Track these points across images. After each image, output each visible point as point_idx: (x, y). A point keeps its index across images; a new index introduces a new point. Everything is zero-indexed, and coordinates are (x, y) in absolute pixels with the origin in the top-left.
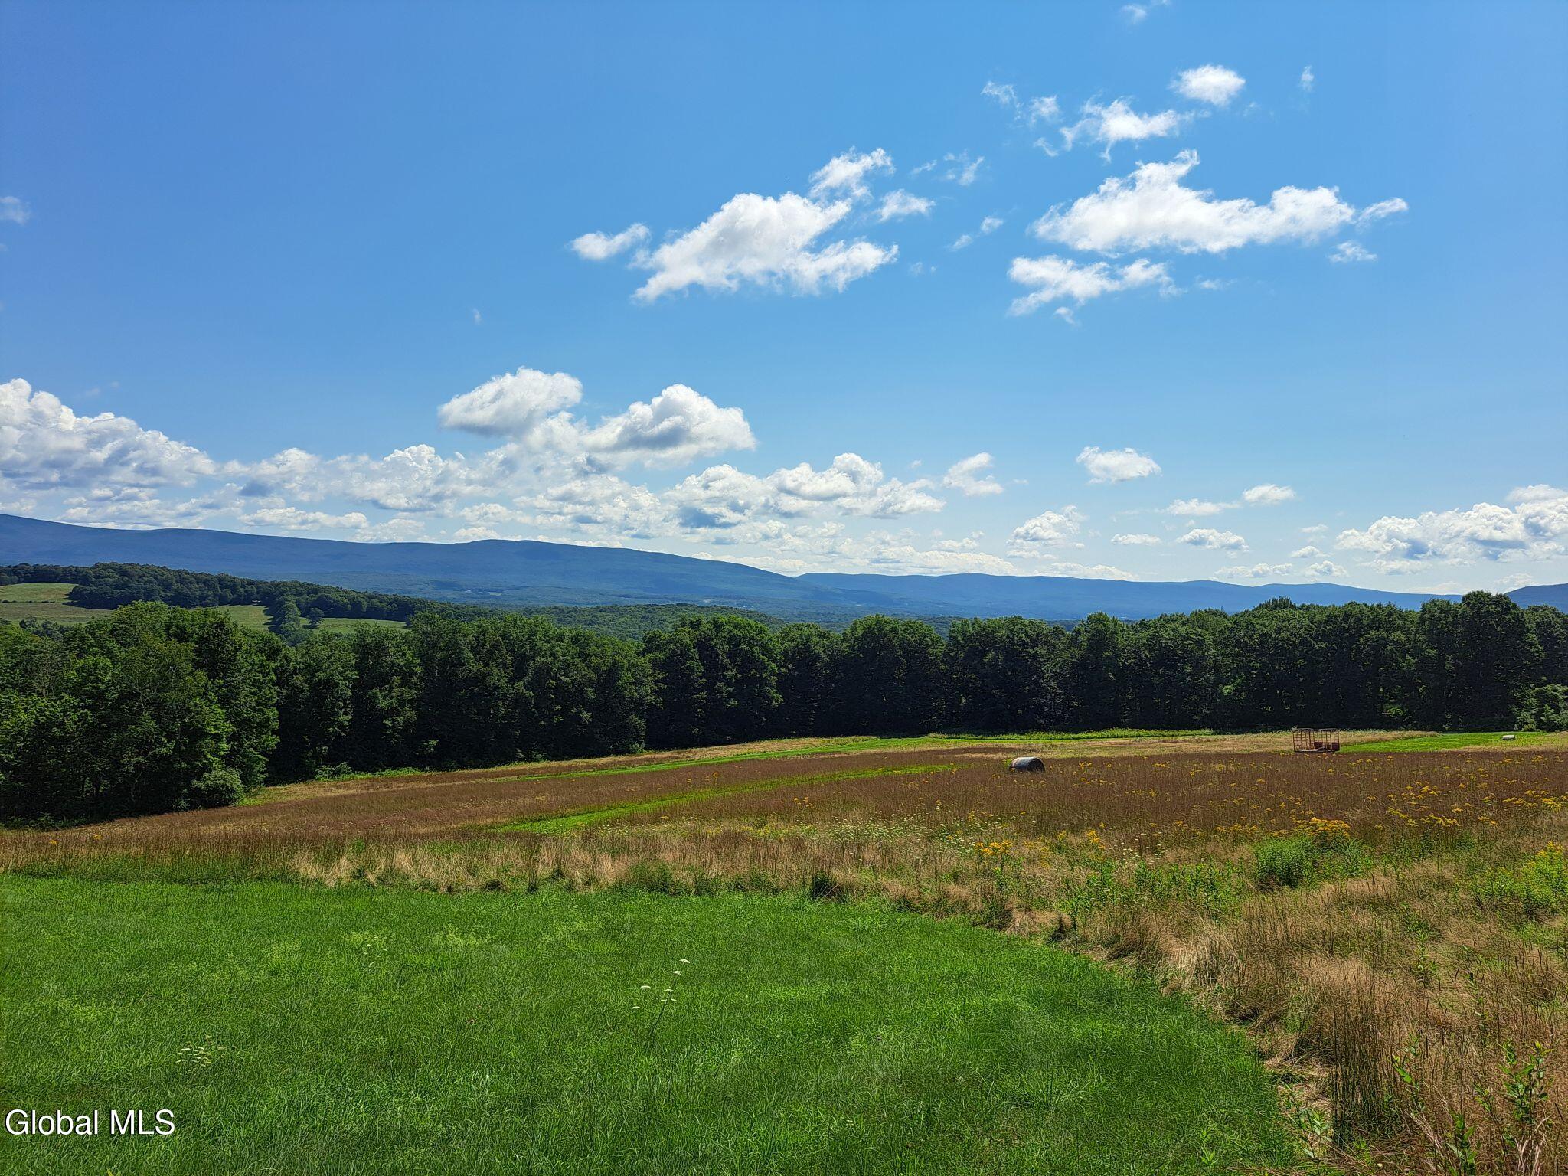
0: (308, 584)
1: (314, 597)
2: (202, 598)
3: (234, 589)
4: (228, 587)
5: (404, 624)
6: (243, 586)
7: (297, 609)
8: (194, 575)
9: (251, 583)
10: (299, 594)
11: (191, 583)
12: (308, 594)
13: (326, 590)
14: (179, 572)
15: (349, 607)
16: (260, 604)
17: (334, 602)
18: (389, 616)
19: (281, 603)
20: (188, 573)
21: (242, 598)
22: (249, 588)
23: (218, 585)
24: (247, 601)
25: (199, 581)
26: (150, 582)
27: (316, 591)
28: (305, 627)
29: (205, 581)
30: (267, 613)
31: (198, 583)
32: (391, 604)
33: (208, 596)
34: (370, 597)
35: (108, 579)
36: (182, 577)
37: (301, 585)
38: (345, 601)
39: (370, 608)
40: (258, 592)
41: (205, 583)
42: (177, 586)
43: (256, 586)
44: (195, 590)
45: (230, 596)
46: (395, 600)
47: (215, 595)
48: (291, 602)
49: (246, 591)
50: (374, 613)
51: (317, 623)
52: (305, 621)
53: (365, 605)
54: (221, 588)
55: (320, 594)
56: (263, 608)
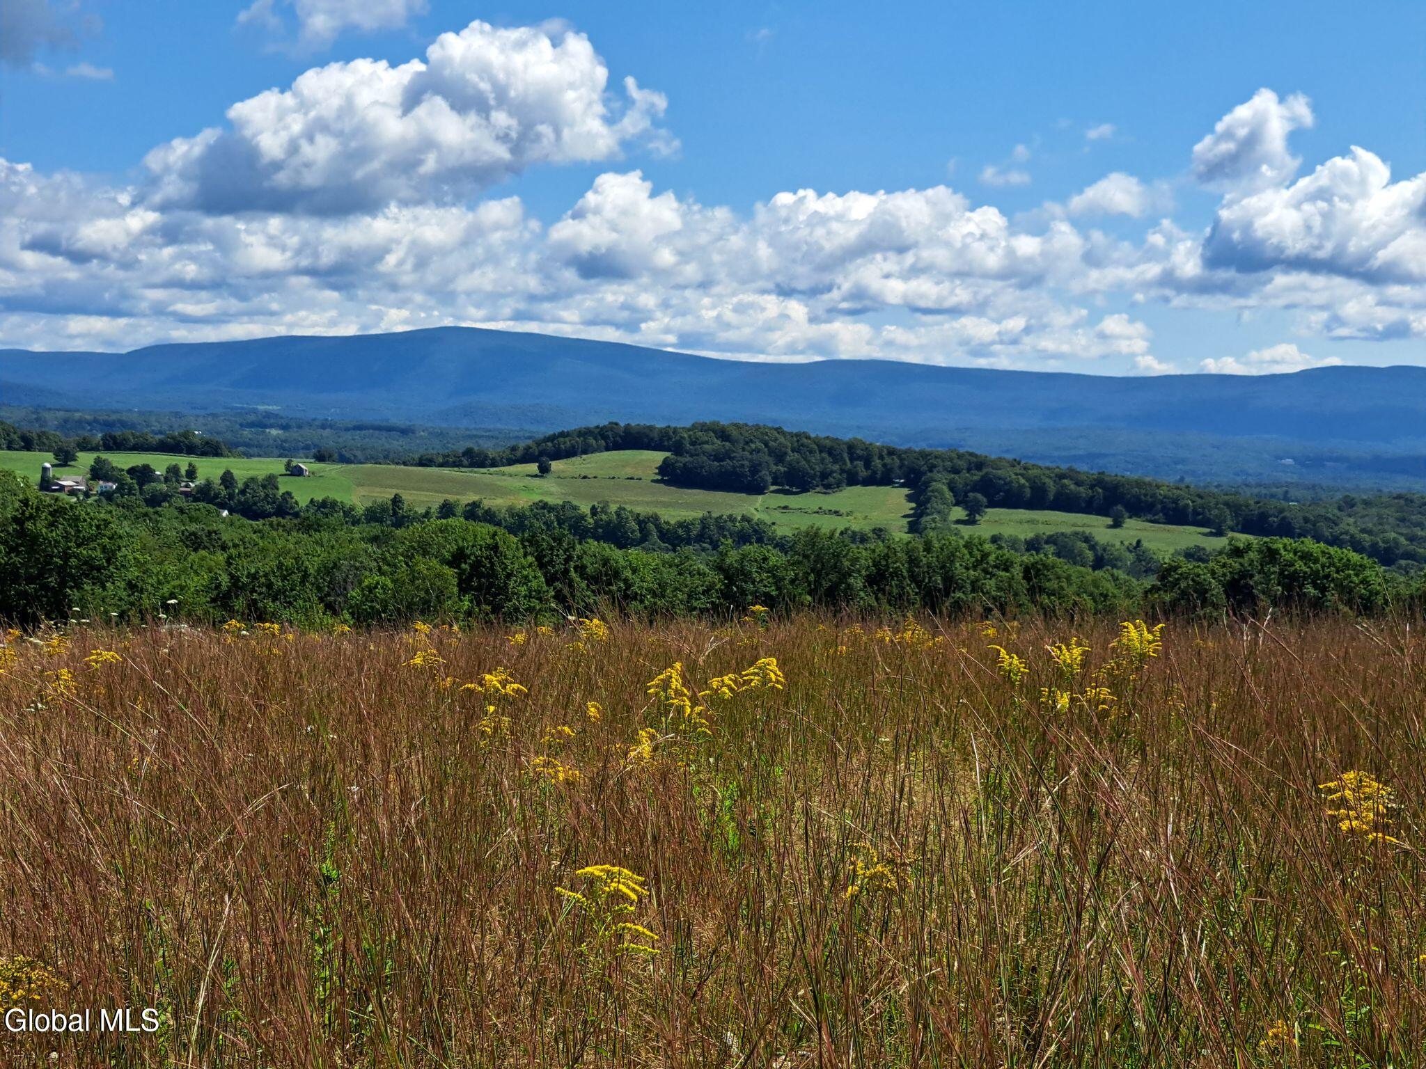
0: (971, 454)
1: (977, 476)
2: (825, 475)
3: (868, 464)
4: (859, 458)
5: (1109, 521)
6: (881, 457)
7: (949, 495)
8: (817, 441)
9: (891, 452)
10: (956, 471)
11: (811, 452)
12: (969, 470)
13: (995, 465)
14: (797, 435)
15: (1028, 492)
16: (903, 485)
17: (1006, 484)
18: (1089, 507)
19: (927, 484)
20: (808, 438)
21: (879, 476)
22: (888, 460)
23: (846, 456)
24: (885, 480)
25: (822, 449)
26: (758, 451)
27: (980, 465)
28: (958, 522)
29: (830, 449)
30: (910, 498)
31: (821, 452)
32: (1092, 487)
33: (832, 472)
34: (1061, 476)
35: (706, 446)
36: (801, 442)
37: (960, 456)
38: (1022, 481)
39: (1059, 495)
40: (900, 467)
41: (830, 454)
42: (792, 457)
43: (899, 457)
44: (815, 463)
45: (863, 473)
46: (1099, 482)
47: (842, 471)
48: (940, 484)
49: (884, 465)
50: (1066, 503)
51: (978, 517)
52: (959, 513)
53: (1052, 488)
54: (852, 460)
55: (985, 471)
56: (906, 491)
